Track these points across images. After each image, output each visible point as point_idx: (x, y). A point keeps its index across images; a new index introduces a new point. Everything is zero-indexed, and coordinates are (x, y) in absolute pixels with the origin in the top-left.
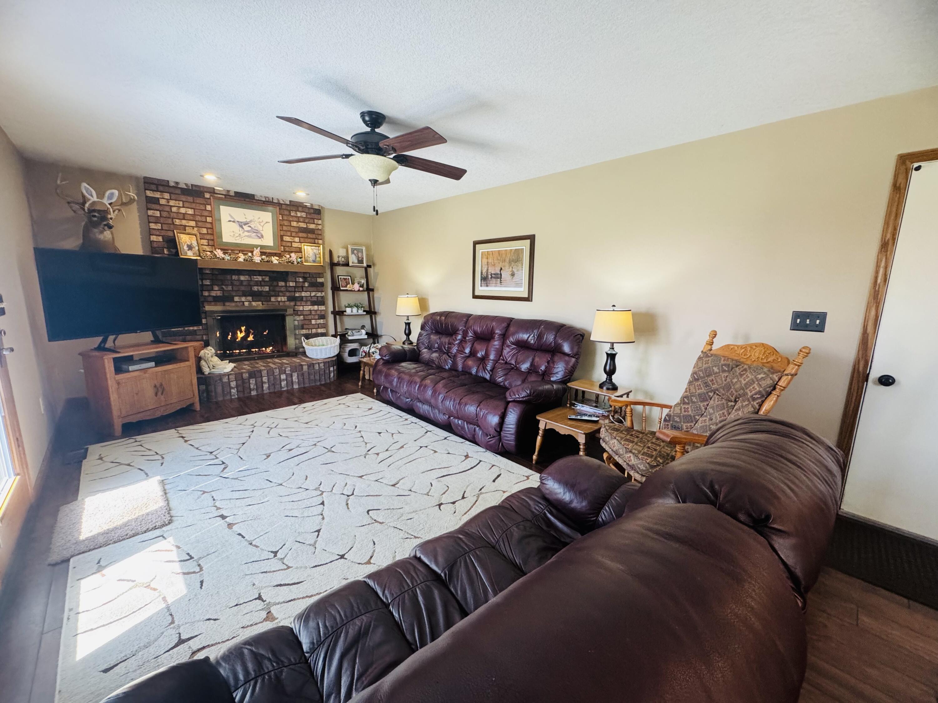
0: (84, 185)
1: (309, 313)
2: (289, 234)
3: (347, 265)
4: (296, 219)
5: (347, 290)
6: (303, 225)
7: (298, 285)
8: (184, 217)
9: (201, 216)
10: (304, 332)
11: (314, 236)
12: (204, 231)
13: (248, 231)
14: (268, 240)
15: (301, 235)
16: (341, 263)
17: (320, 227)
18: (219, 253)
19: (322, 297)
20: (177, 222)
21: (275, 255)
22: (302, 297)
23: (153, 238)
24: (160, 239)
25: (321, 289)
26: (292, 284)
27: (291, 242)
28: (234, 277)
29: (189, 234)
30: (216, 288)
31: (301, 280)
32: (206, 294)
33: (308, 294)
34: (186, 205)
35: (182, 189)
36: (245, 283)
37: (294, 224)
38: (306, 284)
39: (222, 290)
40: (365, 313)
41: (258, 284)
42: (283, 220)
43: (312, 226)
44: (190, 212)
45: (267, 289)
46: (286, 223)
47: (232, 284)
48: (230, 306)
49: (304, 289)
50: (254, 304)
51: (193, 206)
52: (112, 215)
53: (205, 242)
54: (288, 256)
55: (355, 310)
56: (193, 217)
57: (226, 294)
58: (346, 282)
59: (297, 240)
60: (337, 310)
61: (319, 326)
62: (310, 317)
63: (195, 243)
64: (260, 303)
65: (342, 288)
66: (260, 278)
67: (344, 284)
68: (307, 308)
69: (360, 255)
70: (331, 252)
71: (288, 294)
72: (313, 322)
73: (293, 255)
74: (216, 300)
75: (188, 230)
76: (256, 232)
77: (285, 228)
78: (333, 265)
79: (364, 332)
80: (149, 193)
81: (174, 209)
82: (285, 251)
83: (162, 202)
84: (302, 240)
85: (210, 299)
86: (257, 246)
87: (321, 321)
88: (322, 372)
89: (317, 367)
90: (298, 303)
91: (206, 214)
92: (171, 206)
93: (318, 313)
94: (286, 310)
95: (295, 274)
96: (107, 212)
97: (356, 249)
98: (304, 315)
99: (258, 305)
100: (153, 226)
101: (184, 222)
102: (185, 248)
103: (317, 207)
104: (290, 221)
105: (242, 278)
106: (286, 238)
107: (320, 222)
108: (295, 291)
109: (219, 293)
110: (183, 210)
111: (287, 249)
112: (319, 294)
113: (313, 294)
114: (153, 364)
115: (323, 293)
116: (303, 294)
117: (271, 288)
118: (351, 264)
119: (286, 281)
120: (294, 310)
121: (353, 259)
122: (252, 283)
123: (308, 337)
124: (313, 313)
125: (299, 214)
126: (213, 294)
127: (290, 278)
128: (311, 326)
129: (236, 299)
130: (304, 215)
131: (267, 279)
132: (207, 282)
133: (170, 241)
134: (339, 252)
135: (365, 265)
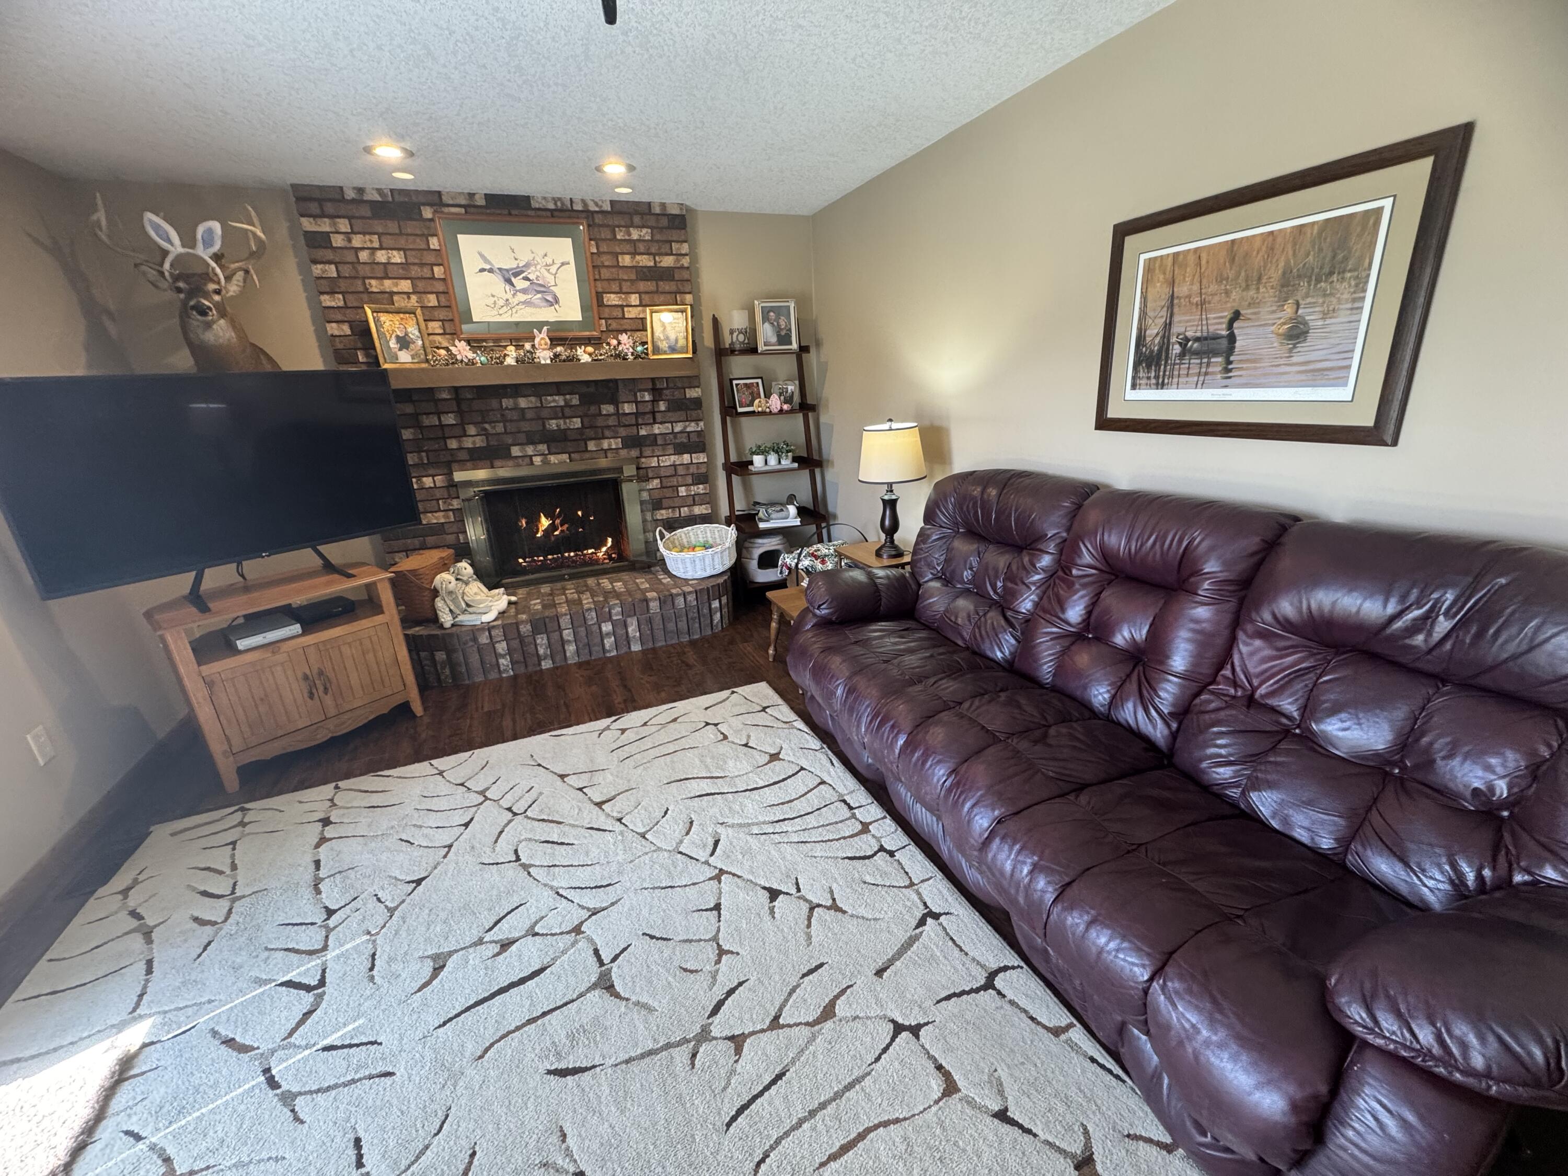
0: (149, 216)
1: (671, 471)
2: (615, 287)
3: (753, 350)
4: (628, 248)
5: (753, 413)
6: (645, 261)
7: (641, 410)
8: (386, 270)
9: (422, 265)
10: (663, 514)
11: (673, 286)
12: (432, 300)
13: (524, 291)
14: (570, 308)
15: (642, 286)
16: (737, 347)
17: (685, 262)
18: (462, 350)
19: (699, 433)
20: (373, 285)
21: (587, 341)
22: (655, 435)
23: (333, 329)
24: (346, 329)
25: (694, 414)
26: (628, 408)
27: (622, 307)
28: (506, 403)
29: (398, 312)
30: (472, 430)
31: (647, 397)
32: (453, 444)
33: (665, 428)
34: (388, 241)
35: (372, 203)
36: (529, 415)
37: (626, 260)
38: (662, 406)
39: (484, 433)
40: (796, 465)
41: (561, 413)
42: (599, 253)
43: (667, 261)
44: (397, 258)
45: (577, 423)
46: (607, 260)
47: (504, 420)
48: (505, 471)
49: (658, 416)
50: (553, 459)
51: (402, 242)
52: (227, 284)
53: (435, 326)
54: (614, 342)
55: (773, 459)
56: (405, 268)
57: (493, 442)
58: (752, 394)
59: (634, 299)
60: (733, 458)
61: (694, 500)
62: (674, 481)
63: (413, 331)
64: (565, 457)
65: (740, 410)
66: (560, 400)
67: (746, 398)
69: (782, 323)
70: (715, 321)
71: (623, 432)
72: (682, 491)
73: (624, 338)
74: (477, 457)
75: (399, 301)
76: (541, 289)
77: (605, 273)
78: (722, 353)
79: (792, 510)
80: (308, 224)
81: (364, 256)
82: (609, 331)
83: (337, 241)
84: (646, 298)
85: (463, 455)
86: (539, 325)
87: (701, 489)
88: (693, 614)
89: (680, 602)
90: (647, 451)
91: (430, 258)
92: (357, 250)
93: (693, 469)
94: (620, 470)
95: (634, 384)
96: (208, 275)
97: (772, 309)
98: (660, 478)
99: (562, 463)
100: (327, 301)
101: (388, 284)
102: (393, 344)
103: (676, 211)
104: (616, 255)
105: (523, 403)
106: (612, 299)
107: (685, 248)
108: (637, 425)
109: (480, 442)
110: (381, 257)
111: (614, 325)
112: (692, 427)
113: (678, 428)
114: (296, 628)
115: (701, 424)
116: (657, 429)
117: (586, 420)
118: (761, 348)
119: (615, 402)
120: (638, 468)
121: (766, 334)
122: (545, 414)
123: (671, 525)
124: (681, 471)
125: (635, 234)
126: (468, 443)
127: (623, 394)
128: (677, 502)
129: (516, 451)
130: (646, 234)
131: (575, 400)
132: (450, 419)
133: (363, 332)
134: (735, 320)
135: (795, 346)
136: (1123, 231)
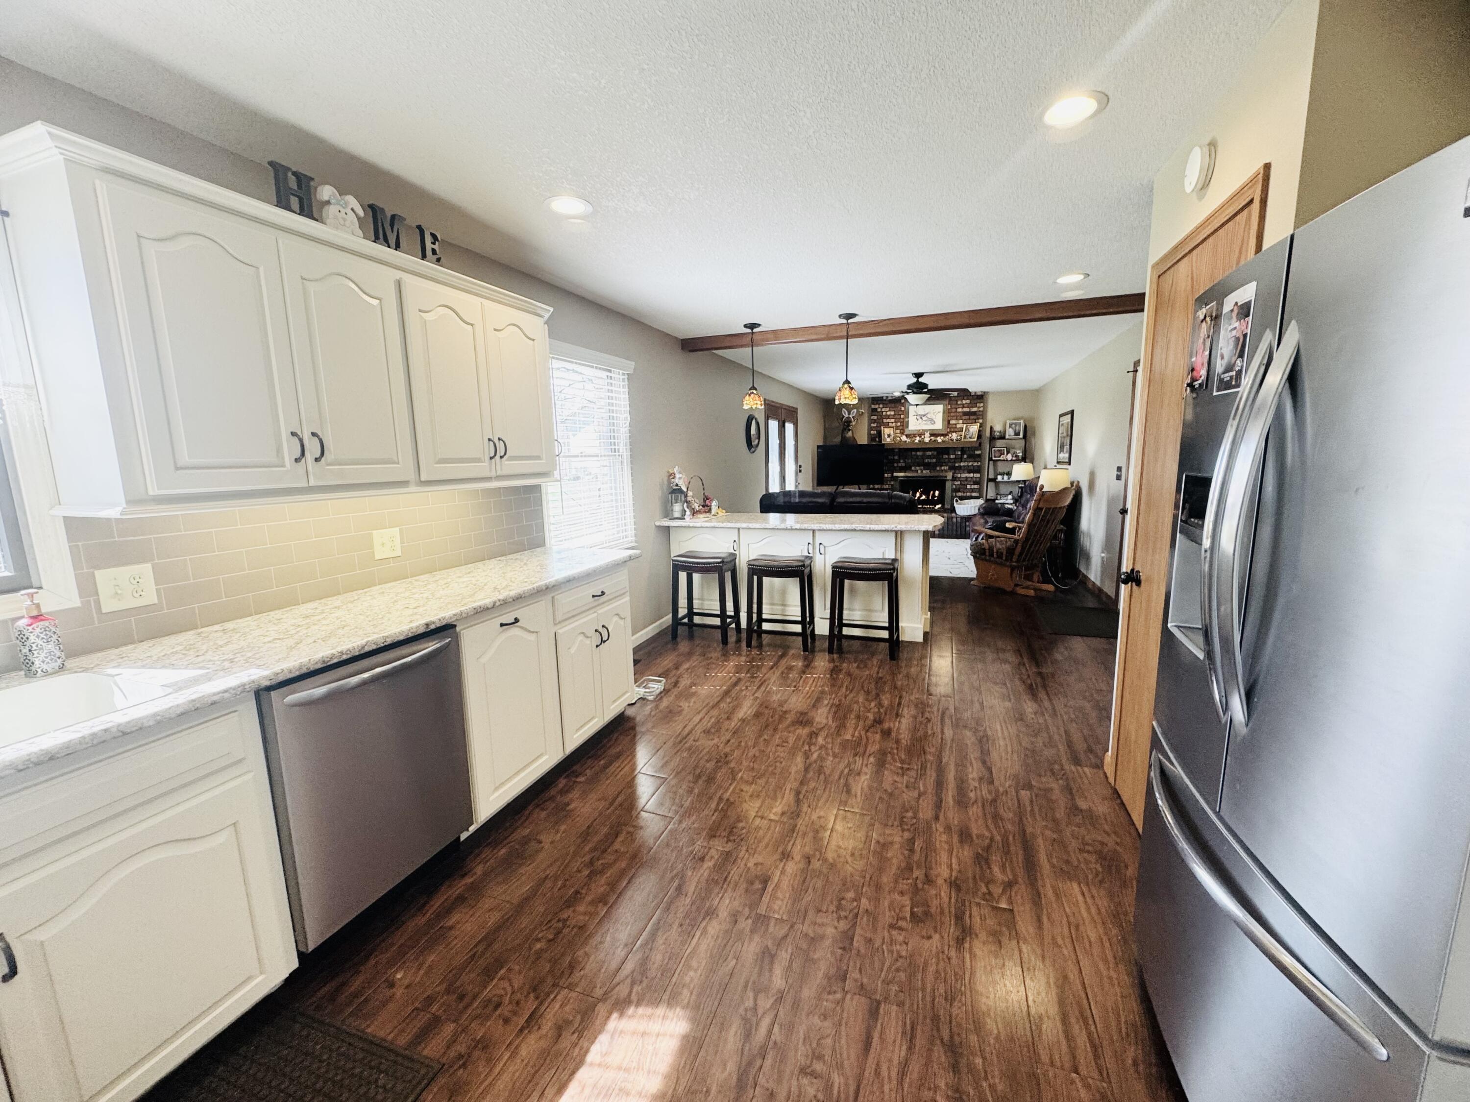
0: (844, 409)
1: (965, 479)
2: (955, 418)
3: (1003, 437)
4: (961, 406)
5: (1000, 460)
6: (967, 410)
7: (957, 457)
8: (888, 417)
9: (898, 415)
10: (960, 494)
11: (975, 417)
12: (899, 424)
13: (926, 421)
14: (939, 425)
15: (964, 418)
16: (999, 436)
17: (981, 409)
18: (904, 438)
19: (978, 466)
20: (885, 421)
21: (942, 435)
22: (961, 466)
23: (872, 432)
24: (875, 432)
25: (978, 460)
26: (952, 456)
27: (956, 424)
28: (914, 453)
29: (890, 428)
30: (902, 461)
31: (960, 453)
32: (896, 465)
33: (966, 464)
34: (890, 409)
35: (889, 400)
36: (920, 457)
37: (960, 410)
38: (965, 456)
39: (905, 462)
41: (929, 457)
42: (951, 408)
43: (975, 409)
44: (892, 413)
45: (934, 460)
46: (954, 410)
47: (912, 459)
48: (911, 474)
49: (963, 460)
50: (925, 472)
51: (894, 409)
52: (854, 423)
53: (898, 431)
54: (951, 435)
55: (1006, 477)
56: (893, 417)
57: (907, 465)
58: (1001, 453)
59: (961, 422)
60: (991, 477)
61: (973, 490)
62: (966, 483)
63: (892, 433)
64: (929, 471)
65: (994, 459)
66: (930, 454)
67: (997, 454)
68: (964, 475)
69: (1017, 428)
70: (991, 428)
71: (950, 464)
72: (968, 487)
73: (954, 434)
74: (901, 469)
75: (890, 425)
76: (931, 420)
77: (952, 414)
78: (993, 439)
79: (1010, 497)
80: (873, 406)
82: (949, 432)
83: (879, 410)
84: (965, 421)
85: (898, 469)
86: (927, 431)
87: (976, 486)
88: (959, 525)
89: (954, 520)
90: (957, 471)
91: (901, 414)
92: (883, 412)
93: (974, 479)
94: (946, 477)
95: (955, 449)
96: (851, 422)
97: (1014, 424)
98: (961, 481)
99: (927, 473)
100: (873, 425)
101: (888, 420)
102: (886, 436)
103: (981, 393)
104: (957, 409)
105: (918, 453)
106: (952, 422)
107: (982, 405)
108: (955, 462)
109: (903, 465)
110: (888, 413)
111: (951, 430)
112: (975, 464)
113: (970, 464)
115: (980, 463)
116: (962, 464)
117: (938, 460)
118: (1007, 437)
119: (948, 454)
120: (953, 477)
121: (1010, 432)
122: (924, 457)
123: (962, 498)
124: (969, 479)
125: (964, 402)
126: (900, 465)
127: (951, 452)
128: (966, 490)
129: (913, 468)
130: (968, 401)
131: (935, 453)
133: (879, 434)
134: (998, 428)
135: (1021, 436)
136: (1061, 416)
